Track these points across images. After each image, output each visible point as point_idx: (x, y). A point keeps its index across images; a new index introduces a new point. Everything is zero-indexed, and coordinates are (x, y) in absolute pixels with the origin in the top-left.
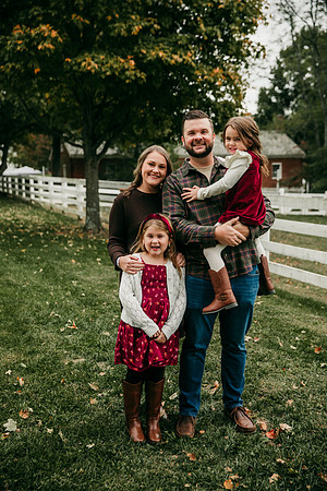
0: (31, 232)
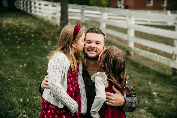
0: (27, 34)
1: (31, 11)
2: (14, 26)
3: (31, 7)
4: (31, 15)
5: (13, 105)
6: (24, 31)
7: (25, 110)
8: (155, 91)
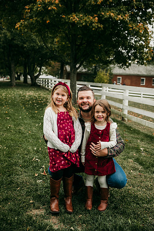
1: (48, 86)
2: (35, 97)
3: (48, 84)
4: (48, 90)
5: (29, 151)
6: (42, 100)
7: (38, 155)
8: (142, 147)
